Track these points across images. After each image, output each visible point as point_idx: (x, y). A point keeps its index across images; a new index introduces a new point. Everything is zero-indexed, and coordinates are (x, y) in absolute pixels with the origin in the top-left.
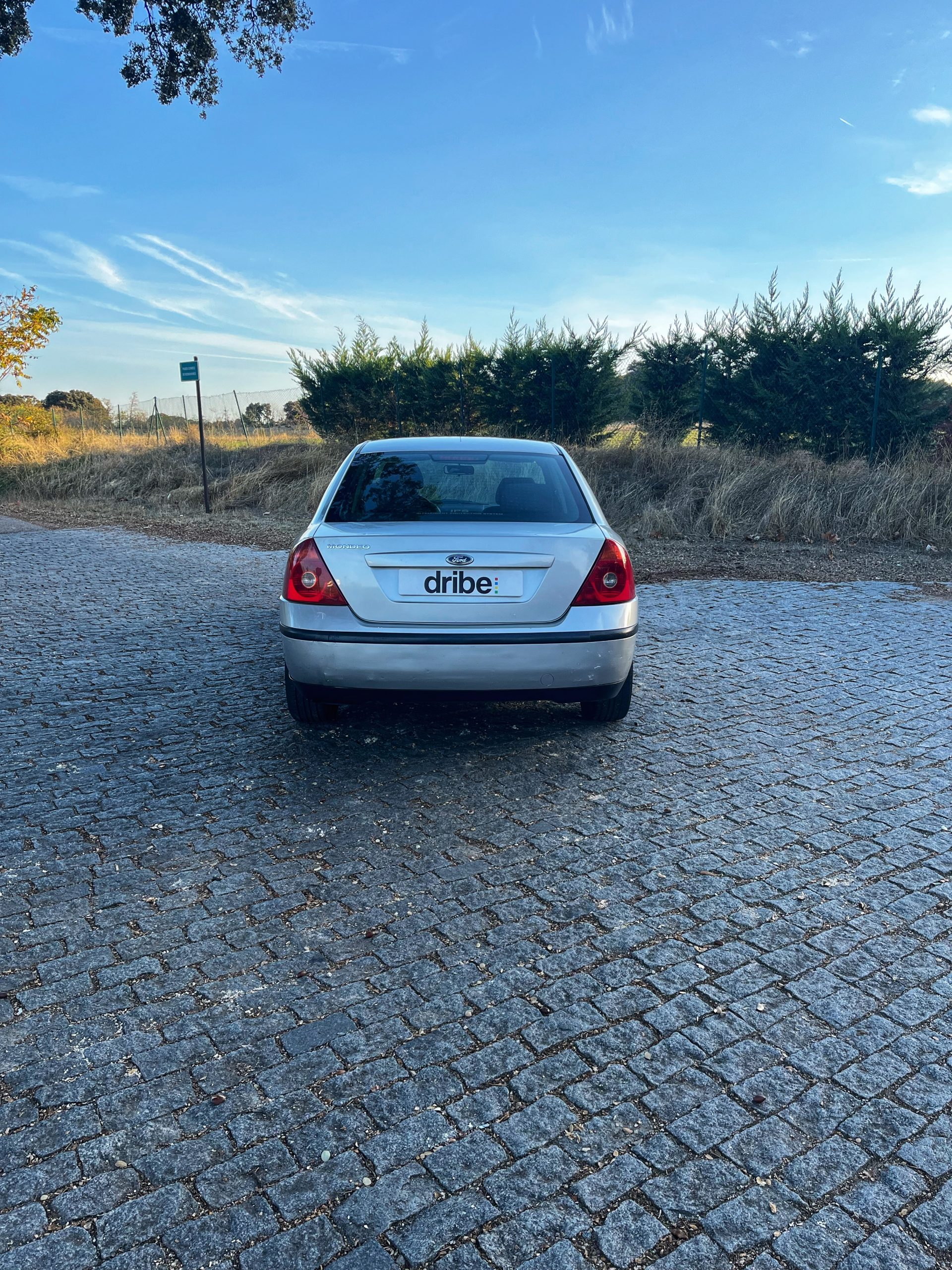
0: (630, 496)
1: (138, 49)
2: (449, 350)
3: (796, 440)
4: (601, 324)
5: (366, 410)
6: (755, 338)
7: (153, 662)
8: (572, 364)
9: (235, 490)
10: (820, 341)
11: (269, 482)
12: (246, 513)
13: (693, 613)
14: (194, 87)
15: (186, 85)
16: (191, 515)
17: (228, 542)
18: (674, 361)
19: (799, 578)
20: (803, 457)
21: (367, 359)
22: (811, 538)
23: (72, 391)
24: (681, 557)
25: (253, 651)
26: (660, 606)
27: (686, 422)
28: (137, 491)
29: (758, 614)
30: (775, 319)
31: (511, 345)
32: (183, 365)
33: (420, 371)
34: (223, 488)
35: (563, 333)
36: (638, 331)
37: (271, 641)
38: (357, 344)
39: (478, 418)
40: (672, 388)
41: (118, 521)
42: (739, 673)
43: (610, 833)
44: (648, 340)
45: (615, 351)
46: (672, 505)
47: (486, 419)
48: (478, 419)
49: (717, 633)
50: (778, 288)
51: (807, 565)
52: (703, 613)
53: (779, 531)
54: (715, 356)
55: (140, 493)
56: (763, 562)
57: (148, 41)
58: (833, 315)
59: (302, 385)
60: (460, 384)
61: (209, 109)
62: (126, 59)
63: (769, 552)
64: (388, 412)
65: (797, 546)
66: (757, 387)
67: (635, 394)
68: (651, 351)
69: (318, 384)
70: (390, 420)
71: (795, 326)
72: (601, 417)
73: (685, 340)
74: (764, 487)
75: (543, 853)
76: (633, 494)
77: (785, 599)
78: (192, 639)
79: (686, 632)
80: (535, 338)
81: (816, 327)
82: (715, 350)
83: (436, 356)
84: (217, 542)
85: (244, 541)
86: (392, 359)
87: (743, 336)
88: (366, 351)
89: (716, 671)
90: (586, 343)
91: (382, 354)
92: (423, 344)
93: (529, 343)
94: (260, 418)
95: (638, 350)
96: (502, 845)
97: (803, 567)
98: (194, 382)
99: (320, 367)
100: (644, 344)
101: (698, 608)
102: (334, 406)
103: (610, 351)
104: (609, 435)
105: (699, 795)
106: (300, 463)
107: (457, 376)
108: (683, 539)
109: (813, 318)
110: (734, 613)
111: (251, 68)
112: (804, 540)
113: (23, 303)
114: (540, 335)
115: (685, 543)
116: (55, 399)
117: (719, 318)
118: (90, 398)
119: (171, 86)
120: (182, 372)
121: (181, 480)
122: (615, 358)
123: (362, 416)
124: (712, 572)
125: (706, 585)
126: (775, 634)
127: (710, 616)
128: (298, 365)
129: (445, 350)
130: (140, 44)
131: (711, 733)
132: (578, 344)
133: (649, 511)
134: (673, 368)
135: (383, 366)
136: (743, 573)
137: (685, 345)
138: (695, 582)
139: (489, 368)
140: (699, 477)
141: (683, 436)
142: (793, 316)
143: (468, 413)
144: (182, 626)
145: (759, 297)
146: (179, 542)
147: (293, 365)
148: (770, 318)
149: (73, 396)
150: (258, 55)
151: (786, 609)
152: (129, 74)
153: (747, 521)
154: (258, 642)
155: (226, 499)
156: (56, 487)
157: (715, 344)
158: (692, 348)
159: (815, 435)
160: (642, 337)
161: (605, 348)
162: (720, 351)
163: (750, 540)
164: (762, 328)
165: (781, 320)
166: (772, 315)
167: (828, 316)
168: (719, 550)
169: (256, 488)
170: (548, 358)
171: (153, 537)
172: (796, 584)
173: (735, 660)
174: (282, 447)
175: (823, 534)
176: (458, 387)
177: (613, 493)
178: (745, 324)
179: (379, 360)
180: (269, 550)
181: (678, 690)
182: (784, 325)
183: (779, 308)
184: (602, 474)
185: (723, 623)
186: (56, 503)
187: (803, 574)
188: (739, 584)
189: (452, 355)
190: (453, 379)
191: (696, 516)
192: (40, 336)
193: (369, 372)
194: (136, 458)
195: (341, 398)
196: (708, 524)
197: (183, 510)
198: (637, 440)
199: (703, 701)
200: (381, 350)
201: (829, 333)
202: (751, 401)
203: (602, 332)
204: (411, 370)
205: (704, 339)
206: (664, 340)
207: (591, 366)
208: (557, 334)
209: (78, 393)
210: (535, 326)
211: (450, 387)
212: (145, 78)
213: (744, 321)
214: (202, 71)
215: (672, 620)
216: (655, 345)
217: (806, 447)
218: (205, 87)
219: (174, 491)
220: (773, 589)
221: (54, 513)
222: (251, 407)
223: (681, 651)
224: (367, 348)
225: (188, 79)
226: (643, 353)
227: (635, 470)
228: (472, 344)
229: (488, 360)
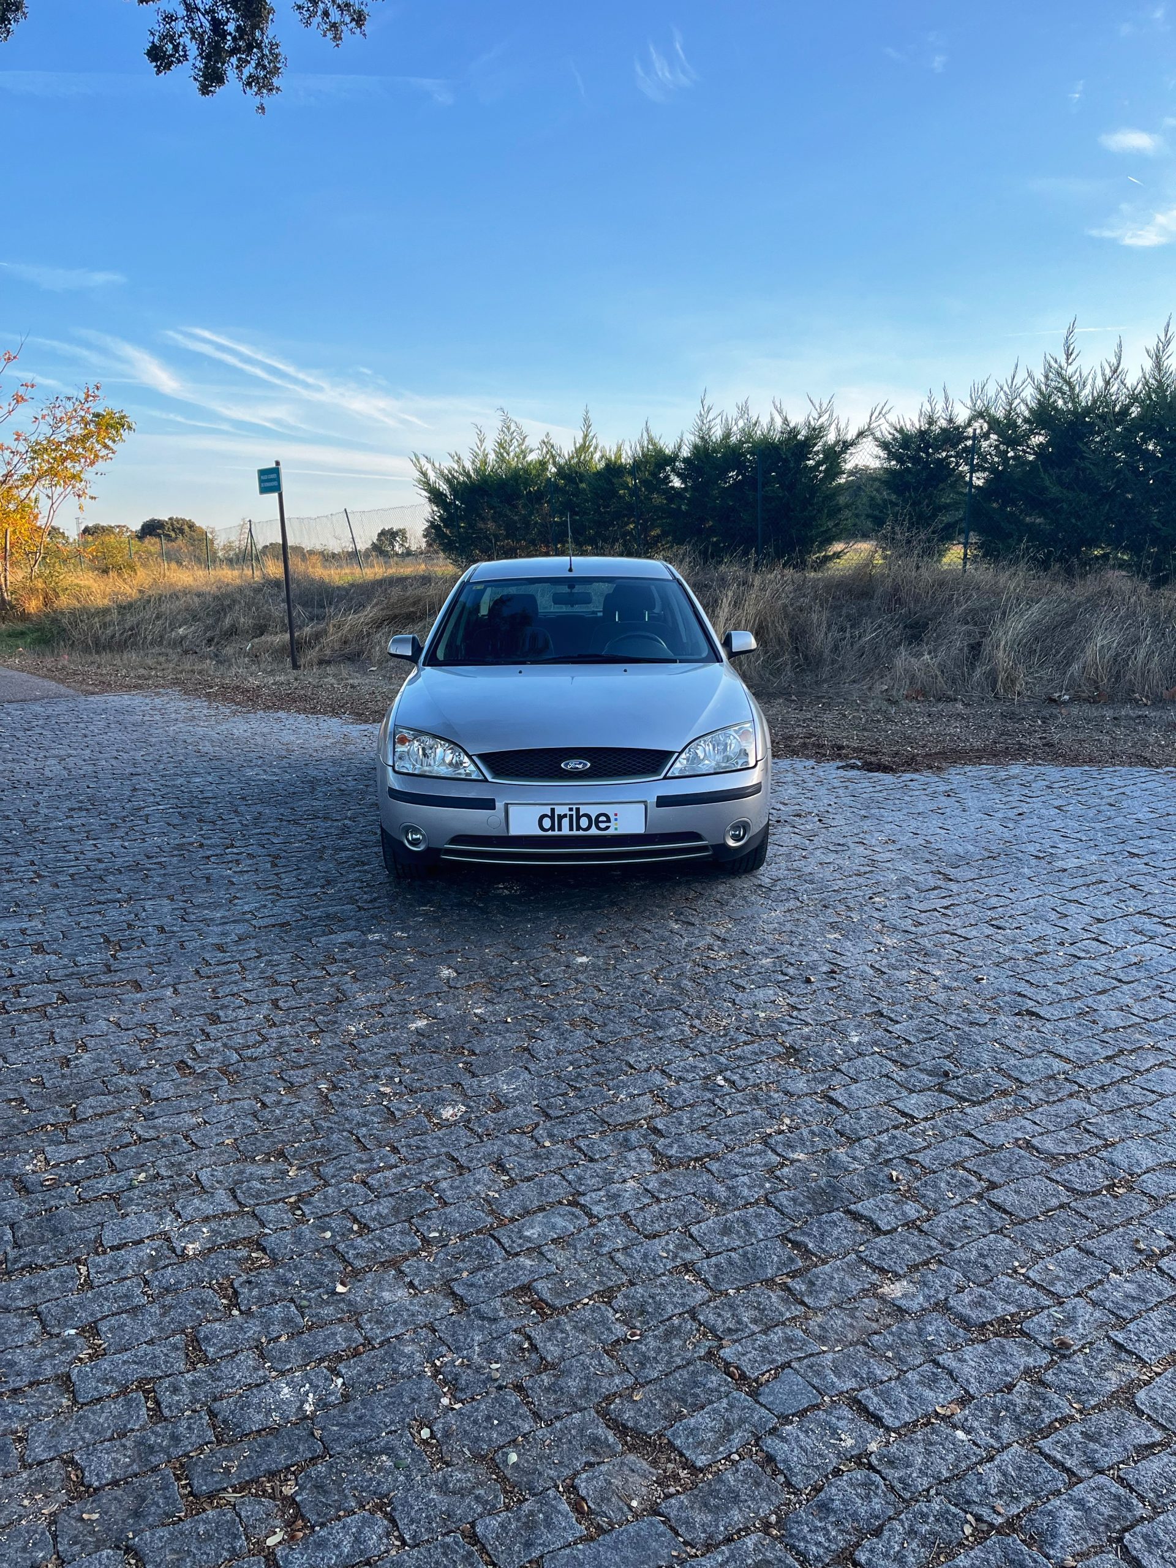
0: (873, 638)
1: (170, 18)
2: (619, 449)
3: (1105, 556)
4: (824, 406)
5: (512, 531)
6: (1043, 415)
7: (130, 926)
8: (786, 461)
9: (333, 638)
10: (1141, 417)
11: (378, 627)
12: (345, 670)
13: (994, 825)
14: (248, 70)
15: (237, 67)
16: (272, 673)
17: (314, 711)
18: (928, 454)
19: (1145, 761)
20: (1117, 579)
21: (514, 464)
22: (1147, 697)
23: (170, 519)
24: (955, 728)
25: (295, 901)
26: (939, 812)
27: (947, 535)
28: (210, 641)
29: (1098, 826)
30: (1072, 389)
31: (702, 438)
32: (262, 472)
33: (582, 478)
34: (317, 636)
35: (772, 419)
36: (876, 414)
37: (329, 883)
38: (501, 445)
39: (658, 536)
40: (925, 490)
41: (176, 682)
42: (1103, 949)
43: (944, 1418)
44: (891, 425)
45: (844, 442)
46: (935, 651)
47: (670, 538)
48: (657, 539)
49: (1043, 863)
50: (1077, 346)
51: (1151, 740)
52: (1010, 825)
53: (1097, 688)
54: (985, 444)
55: (213, 643)
56: (1081, 736)
57: (182, 7)
58: (1159, 382)
59: (430, 500)
60: (634, 491)
61: (268, 99)
62: (153, 35)
63: (1089, 721)
64: (540, 532)
65: (1127, 710)
66: (1047, 483)
67: (872, 499)
68: (895, 439)
69: (450, 497)
70: (543, 542)
71: (1102, 399)
72: (826, 531)
73: (943, 423)
74: (1069, 623)
75: (797, 1492)
76: (877, 636)
77: (1133, 798)
78: (208, 879)
79: (993, 863)
80: (735, 429)
81: (1134, 398)
82: (986, 436)
83: (602, 457)
84: (298, 712)
85: (334, 710)
86: (545, 463)
87: (1027, 414)
88: (512, 454)
89: (1062, 944)
90: (804, 433)
91: (532, 457)
92: (585, 442)
93: (727, 436)
94: (394, 546)
95: (876, 439)
96: (701, 1461)
97: (1145, 745)
98: (276, 495)
99: (453, 476)
100: (885, 430)
101: (1000, 815)
102: (471, 526)
103: (837, 443)
104: (837, 555)
105: (1116, 1287)
106: (420, 600)
107: (631, 482)
108: (956, 700)
109: (1129, 385)
110: (1058, 824)
111: (325, 36)
112: (1137, 701)
113: (86, 406)
114: (741, 423)
115: (960, 706)
116: (151, 529)
117: (991, 390)
118: (191, 526)
119: (215, 69)
120: (261, 481)
121: (265, 626)
122: (843, 451)
123: (507, 537)
124: (1006, 752)
125: (1003, 774)
126: (1138, 864)
127: (1022, 831)
128: (425, 474)
129: (615, 449)
130: (172, 11)
131: (1094, 1097)
132: (793, 433)
133: (903, 659)
134: (927, 463)
135: (534, 472)
136: (1053, 754)
137: (944, 430)
138: (985, 770)
139: (673, 470)
140: (971, 611)
141: (941, 555)
142: (1100, 383)
143: (646, 530)
144: (202, 853)
145: (1049, 358)
146: (249, 712)
147: (417, 475)
148: (1066, 388)
149: (172, 525)
150: (335, 15)
151: (1140, 816)
152: (155, 54)
153: (1046, 673)
154: (307, 884)
155: (321, 650)
156: (113, 636)
157: (986, 426)
158: (952, 436)
159: (1135, 549)
160: (882, 420)
161: (831, 437)
162: (993, 437)
163: (1055, 701)
164: (1055, 401)
165: (1080, 391)
166: (1069, 383)
167: (1152, 381)
168: (1011, 716)
169: (360, 636)
170: (752, 454)
171: (214, 705)
172: (1142, 771)
173: (1089, 920)
174: (402, 580)
175: (1165, 691)
176: (631, 496)
177: (848, 635)
178: (1029, 398)
179: (529, 464)
180: (366, 722)
181: (1006, 986)
182: (1086, 396)
183: (1078, 374)
184: (834, 608)
185: (1047, 843)
186: (105, 657)
187: (1148, 755)
188: (1053, 772)
189: (624, 455)
190: (625, 486)
191: (973, 667)
192: (106, 447)
193: (516, 480)
194: (216, 598)
195: (479, 515)
196: (992, 677)
197: (262, 666)
198: (878, 561)
199: (1058, 1014)
200: (531, 451)
201: (1153, 406)
202: (1038, 503)
203: (826, 416)
204: (570, 475)
205: (970, 421)
206: (913, 425)
207: (811, 462)
208: (765, 422)
209: (177, 520)
210: (733, 413)
211: (620, 497)
212: (179, 61)
213: (1029, 394)
214: (259, 46)
215: (963, 837)
216: (901, 431)
217: (1122, 565)
218: (264, 67)
219: (256, 640)
220: (1108, 780)
221: (99, 671)
222: (383, 533)
223: (994, 901)
224: (514, 449)
225: (239, 59)
226: (884, 442)
227: (876, 602)
228: (651, 440)
229: (671, 460)
